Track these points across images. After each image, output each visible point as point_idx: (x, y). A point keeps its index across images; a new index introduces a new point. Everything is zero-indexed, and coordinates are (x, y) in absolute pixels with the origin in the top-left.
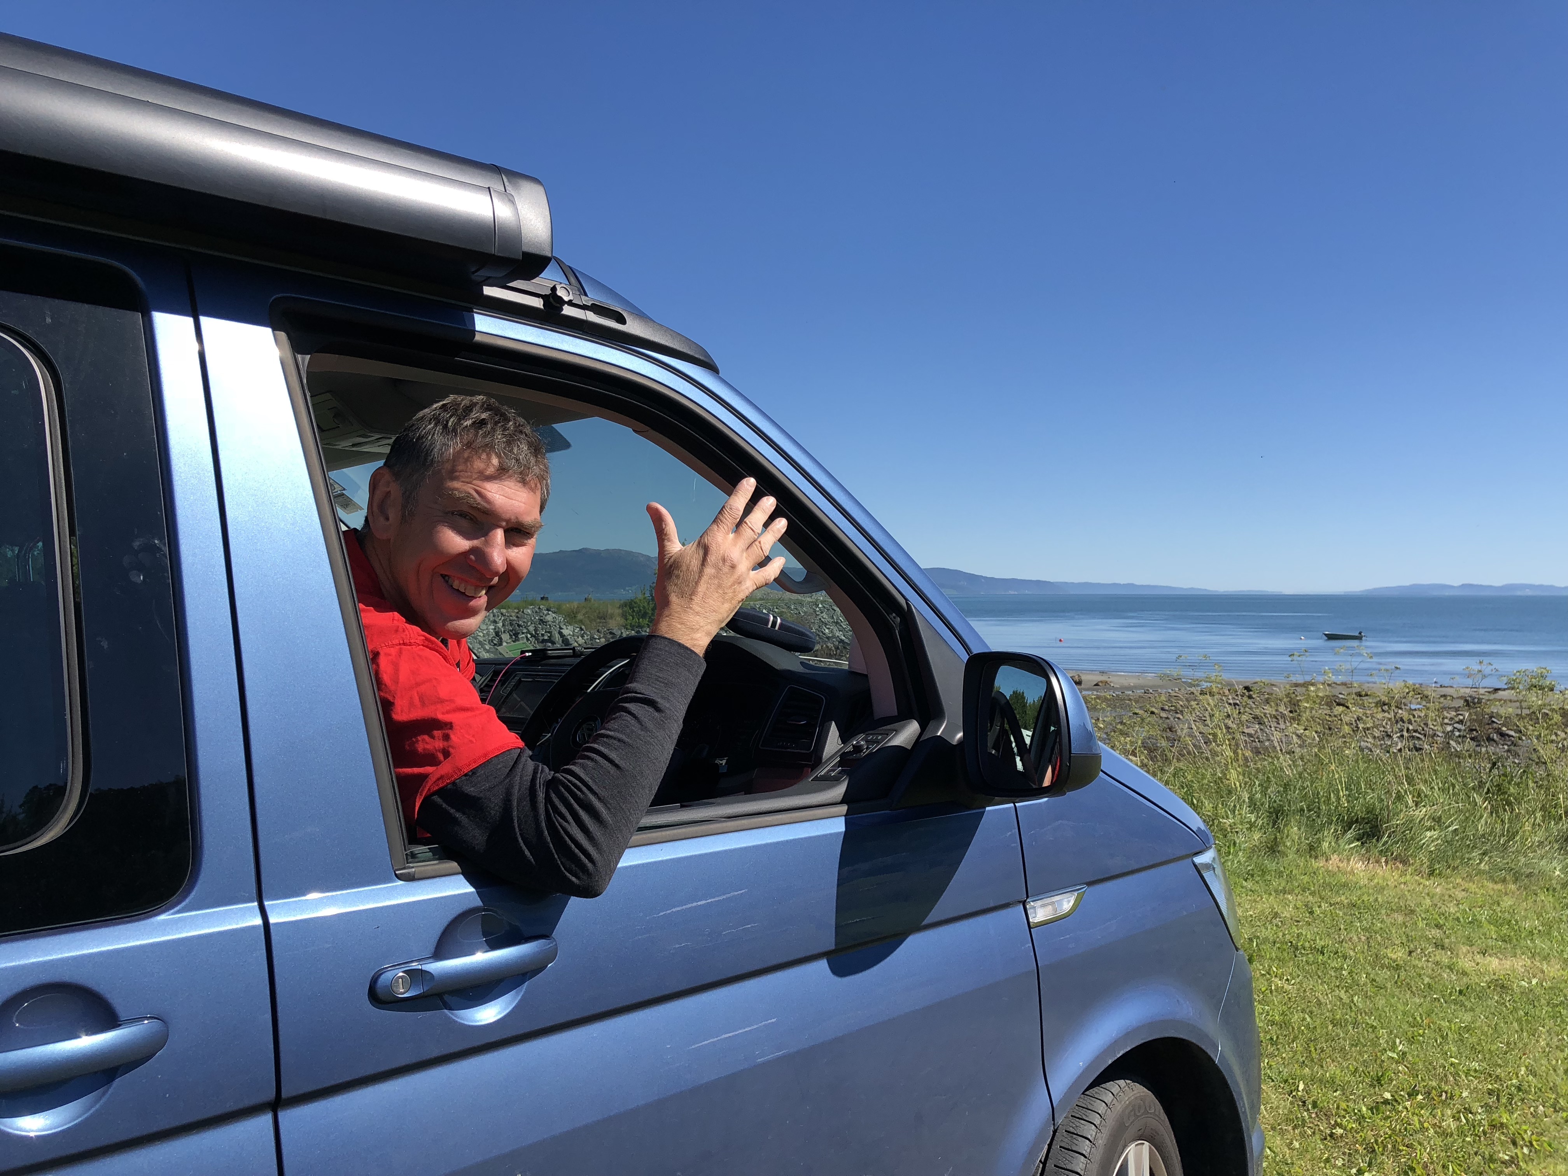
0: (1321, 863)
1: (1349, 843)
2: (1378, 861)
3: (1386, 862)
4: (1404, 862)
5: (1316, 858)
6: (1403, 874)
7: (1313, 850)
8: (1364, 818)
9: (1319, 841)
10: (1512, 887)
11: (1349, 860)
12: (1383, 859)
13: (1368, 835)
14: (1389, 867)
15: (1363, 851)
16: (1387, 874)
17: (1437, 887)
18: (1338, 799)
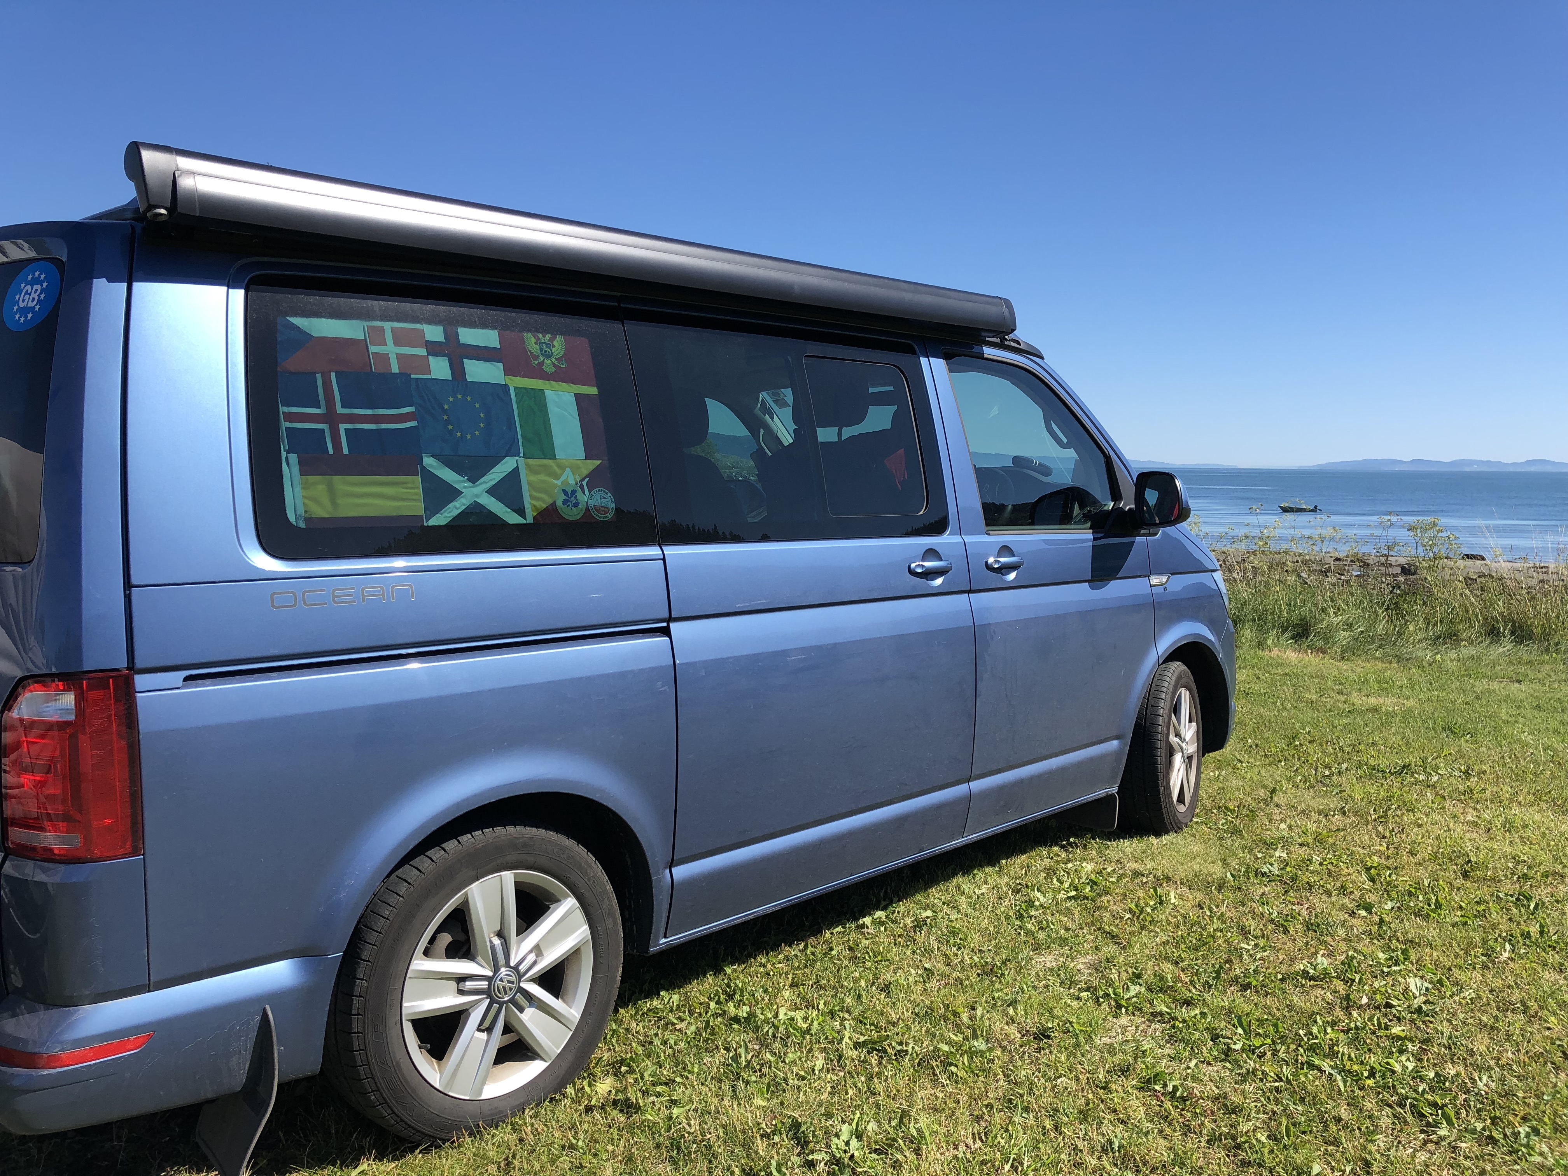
0: (1266, 653)
1: (1286, 639)
2: (1306, 652)
3: (1311, 653)
4: (1324, 652)
5: (1262, 650)
6: (1322, 659)
7: (1260, 645)
8: (1298, 624)
9: (1265, 639)
10: (1396, 665)
11: (1285, 652)
12: (1310, 651)
13: (1301, 636)
14: (1313, 655)
15: (1296, 646)
16: (1312, 659)
17: (1344, 665)
18: (1281, 611)
